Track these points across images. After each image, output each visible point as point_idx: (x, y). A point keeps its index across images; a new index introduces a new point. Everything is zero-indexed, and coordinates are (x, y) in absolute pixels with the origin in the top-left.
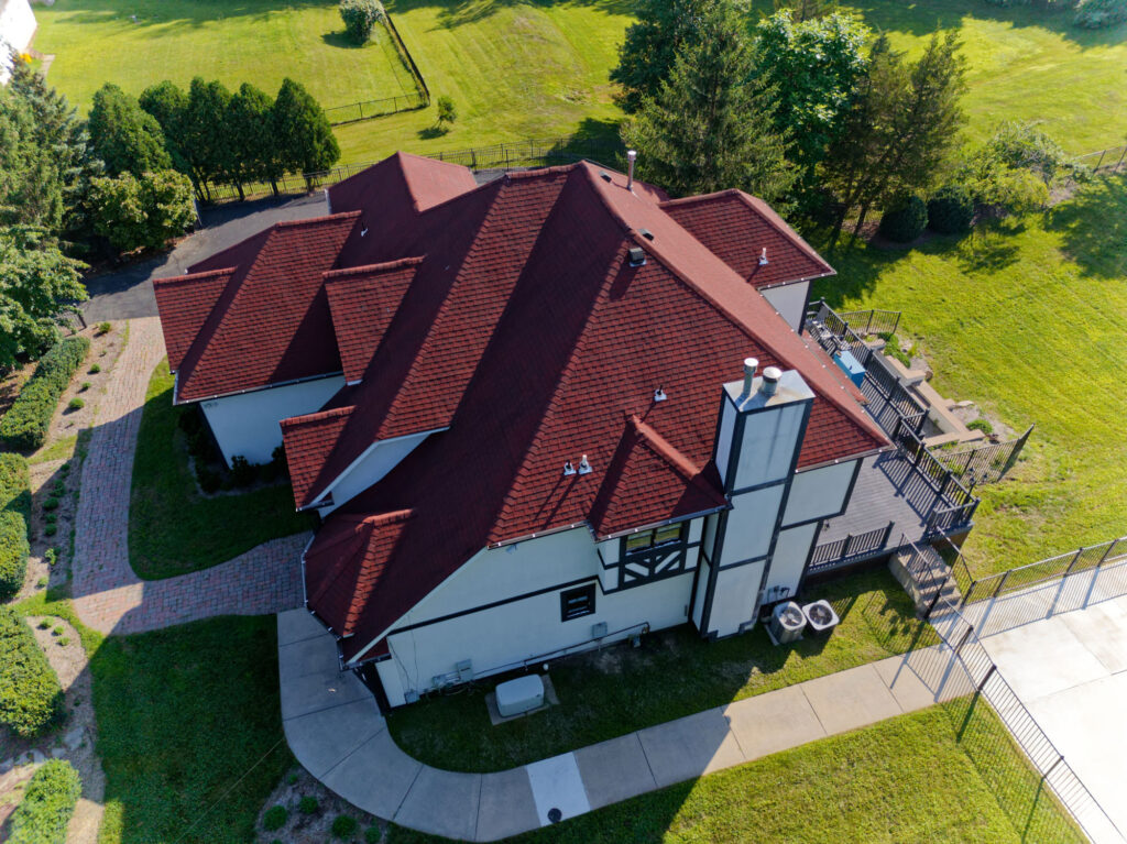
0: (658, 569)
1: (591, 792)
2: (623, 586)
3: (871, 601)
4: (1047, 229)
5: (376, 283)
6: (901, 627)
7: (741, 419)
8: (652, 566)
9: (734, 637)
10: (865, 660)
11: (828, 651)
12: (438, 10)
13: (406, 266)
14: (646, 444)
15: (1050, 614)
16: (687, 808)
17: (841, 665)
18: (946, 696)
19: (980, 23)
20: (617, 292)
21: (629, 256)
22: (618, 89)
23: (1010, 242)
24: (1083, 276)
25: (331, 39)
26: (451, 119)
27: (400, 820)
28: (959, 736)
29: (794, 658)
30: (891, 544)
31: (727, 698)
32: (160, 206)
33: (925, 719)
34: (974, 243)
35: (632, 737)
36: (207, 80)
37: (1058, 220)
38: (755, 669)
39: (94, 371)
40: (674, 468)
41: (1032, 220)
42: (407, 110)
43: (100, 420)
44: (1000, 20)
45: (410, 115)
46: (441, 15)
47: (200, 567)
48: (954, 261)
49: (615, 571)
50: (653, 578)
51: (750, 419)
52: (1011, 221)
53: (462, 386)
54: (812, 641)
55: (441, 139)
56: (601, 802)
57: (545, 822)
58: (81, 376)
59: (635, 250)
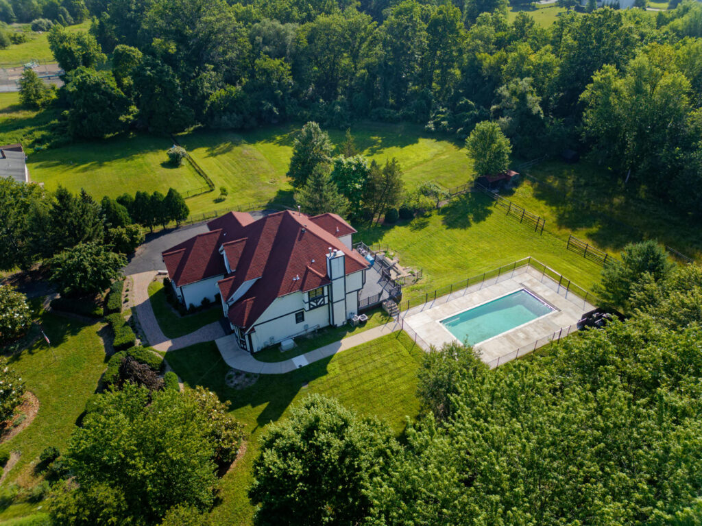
0: (319, 303)
1: (308, 360)
2: (310, 309)
3: (377, 315)
4: (439, 214)
5: (236, 245)
6: (384, 319)
7: (330, 260)
8: (317, 303)
9: (342, 326)
10: (375, 326)
11: (366, 326)
12: (206, 149)
13: (243, 240)
14: (311, 271)
15: (422, 311)
16: (333, 359)
17: (369, 328)
18: (395, 331)
19: (425, 140)
20: (300, 239)
21: (302, 231)
22: (290, 179)
23: (426, 220)
24: (447, 229)
25: (164, 165)
26: (226, 195)
27: (262, 373)
28: (397, 337)
29: (357, 328)
30: (381, 299)
31: (341, 339)
32: (134, 236)
33: (389, 336)
34: (415, 221)
35: (317, 350)
36: (142, 192)
37: (443, 211)
38: (348, 332)
39: (127, 291)
40: (318, 276)
41: (434, 212)
42: (206, 192)
43: (136, 304)
44: (432, 139)
45: (208, 194)
46: (208, 151)
47: (187, 334)
48: (409, 228)
49: (308, 304)
50: (318, 307)
51: (332, 261)
52: (427, 213)
53: (263, 267)
54: (362, 324)
55: (223, 202)
56: (311, 362)
57: (298, 367)
58: (124, 293)
59: (303, 229)
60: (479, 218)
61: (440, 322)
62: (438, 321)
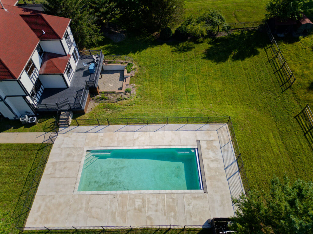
3: (51, 121)
4: (209, 43)
6: (52, 127)
10: (37, 131)
15: (86, 132)
17: (34, 131)
18: (45, 142)
23: (194, 45)
24: (203, 58)
28: (39, 150)
29: (23, 128)
34: (184, 44)
37: (215, 41)
38: (13, 128)
41: (208, 40)
52: (201, 40)
54: (28, 125)
60: (240, 56)
61: (87, 151)
62: (86, 149)
